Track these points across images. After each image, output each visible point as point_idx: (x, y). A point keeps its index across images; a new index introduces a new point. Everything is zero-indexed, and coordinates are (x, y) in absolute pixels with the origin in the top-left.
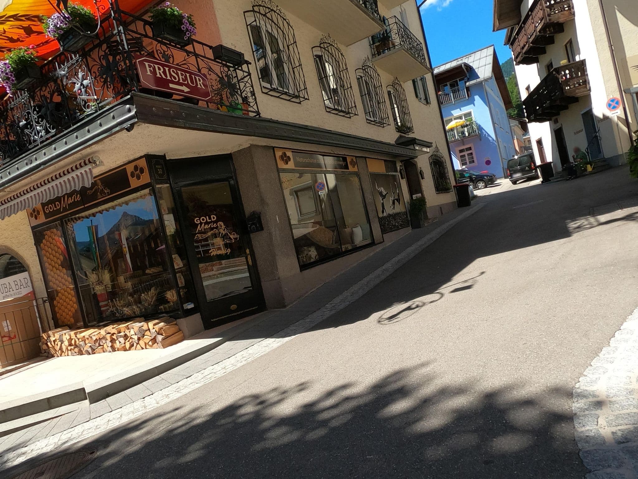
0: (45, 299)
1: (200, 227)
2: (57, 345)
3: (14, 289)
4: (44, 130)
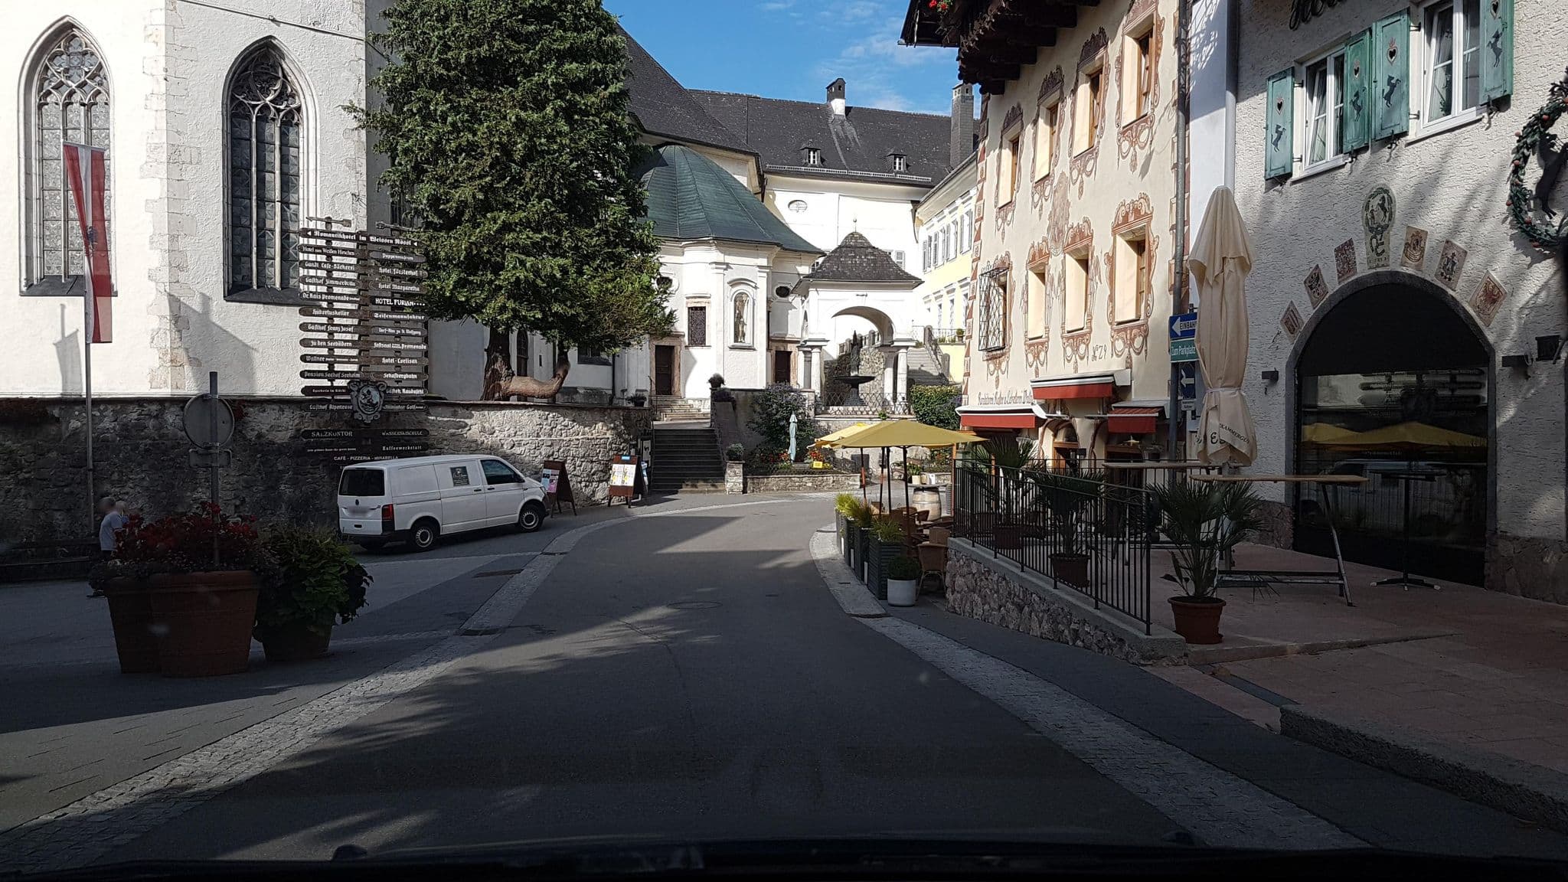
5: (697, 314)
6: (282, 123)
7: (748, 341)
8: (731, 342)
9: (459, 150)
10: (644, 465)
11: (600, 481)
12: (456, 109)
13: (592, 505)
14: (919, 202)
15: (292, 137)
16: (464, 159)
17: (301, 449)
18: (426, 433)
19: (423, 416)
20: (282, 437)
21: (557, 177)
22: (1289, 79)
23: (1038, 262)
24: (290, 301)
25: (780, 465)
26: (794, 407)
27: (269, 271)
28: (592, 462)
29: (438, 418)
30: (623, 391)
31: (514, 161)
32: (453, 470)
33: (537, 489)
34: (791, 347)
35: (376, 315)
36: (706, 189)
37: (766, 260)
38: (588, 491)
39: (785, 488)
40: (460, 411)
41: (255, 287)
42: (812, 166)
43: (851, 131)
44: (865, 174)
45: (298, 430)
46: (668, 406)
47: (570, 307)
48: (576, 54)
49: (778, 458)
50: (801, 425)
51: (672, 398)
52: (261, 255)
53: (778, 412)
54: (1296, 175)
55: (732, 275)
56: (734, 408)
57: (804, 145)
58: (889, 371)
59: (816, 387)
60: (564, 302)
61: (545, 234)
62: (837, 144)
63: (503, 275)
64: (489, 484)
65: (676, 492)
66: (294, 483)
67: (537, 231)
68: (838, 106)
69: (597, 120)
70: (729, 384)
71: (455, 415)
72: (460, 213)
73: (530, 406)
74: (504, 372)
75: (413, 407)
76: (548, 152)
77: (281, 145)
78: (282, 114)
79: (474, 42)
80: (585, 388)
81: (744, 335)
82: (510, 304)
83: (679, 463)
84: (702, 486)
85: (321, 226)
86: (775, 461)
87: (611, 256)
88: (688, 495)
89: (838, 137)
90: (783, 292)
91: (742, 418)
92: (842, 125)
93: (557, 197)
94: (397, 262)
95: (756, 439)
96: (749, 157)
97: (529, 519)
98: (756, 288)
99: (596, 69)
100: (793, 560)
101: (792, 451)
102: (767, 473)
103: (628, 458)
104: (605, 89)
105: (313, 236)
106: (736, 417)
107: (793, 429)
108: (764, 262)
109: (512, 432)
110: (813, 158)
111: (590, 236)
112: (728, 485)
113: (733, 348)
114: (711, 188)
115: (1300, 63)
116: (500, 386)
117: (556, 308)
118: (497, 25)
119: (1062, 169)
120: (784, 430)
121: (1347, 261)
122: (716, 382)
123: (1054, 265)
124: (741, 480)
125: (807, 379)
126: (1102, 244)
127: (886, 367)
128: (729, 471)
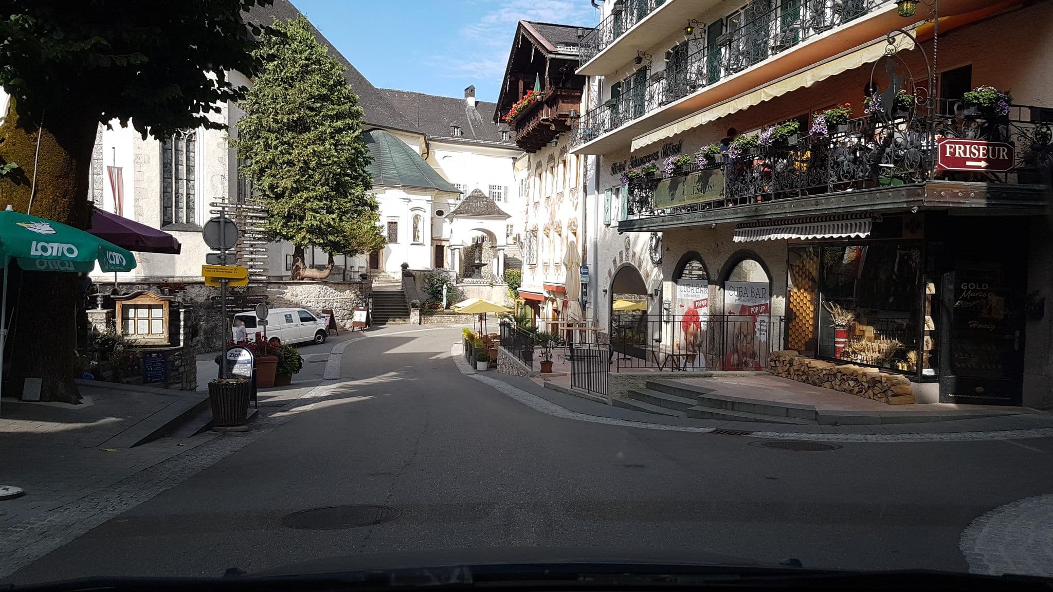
0: (782, 318)
1: (966, 293)
2: (786, 365)
3: (749, 295)
4: (836, 175)
5: (393, 226)
6: (187, 140)
7: (421, 241)
8: (412, 242)
9: (284, 163)
10: (370, 311)
11: (348, 319)
12: (283, 144)
13: (345, 331)
14: (516, 158)
15: (191, 147)
16: (286, 168)
17: (212, 306)
18: (267, 297)
19: (265, 288)
20: (201, 300)
21: (331, 176)
22: (610, 192)
23: (546, 231)
24: (191, 229)
25: (438, 310)
26: (445, 280)
27: (180, 214)
28: (344, 310)
29: (272, 289)
30: (351, 267)
31: (310, 169)
32: (286, 316)
33: (322, 324)
34: (444, 243)
35: (245, 242)
36: (397, 157)
38: (342, 324)
39: (441, 322)
40: (281, 286)
41: (174, 223)
42: (456, 137)
43: (479, 116)
44: (486, 142)
45: (209, 297)
46: (377, 276)
47: (337, 237)
48: (339, 116)
49: (437, 307)
50: (449, 289)
51: (379, 271)
52: (177, 207)
53: (437, 283)
54: (612, 225)
55: (412, 205)
56: (414, 280)
57: (451, 125)
58: (496, 260)
59: (457, 269)
60: (334, 235)
61: (325, 202)
62: (470, 123)
63: (305, 222)
64: (302, 321)
65: (385, 324)
66: (207, 321)
67: (321, 200)
68: (471, 101)
69: (350, 148)
70: (411, 268)
71: (279, 288)
72: (284, 193)
73: (315, 283)
74: (302, 266)
75: (261, 285)
76: (327, 165)
77: (187, 151)
78: (187, 136)
79: (291, 112)
81: (418, 237)
82: (308, 236)
83: (386, 309)
84: (398, 320)
85: (220, 201)
86: (435, 308)
87: (355, 211)
88: (391, 326)
89: (471, 119)
90: (440, 213)
91: (419, 286)
92: (473, 112)
93: (331, 185)
94: (255, 216)
95: (426, 296)
96: (420, 136)
97: (319, 338)
98: (425, 212)
99: (349, 124)
100: (443, 356)
101: (444, 303)
102: (432, 314)
103: (362, 308)
104: (353, 133)
105: (217, 206)
106: (415, 284)
107: (445, 292)
108: (429, 198)
109: (306, 296)
110: (457, 132)
111: (345, 202)
112: (412, 321)
113: (412, 244)
114: (400, 156)
115: (614, 187)
116: (300, 273)
117: (330, 238)
118: (301, 104)
119: (554, 196)
120: (440, 292)
121: (621, 257)
122: (405, 266)
123: (551, 235)
124: (418, 318)
125: (453, 264)
126: (565, 232)
127: (494, 257)
128: (412, 313)
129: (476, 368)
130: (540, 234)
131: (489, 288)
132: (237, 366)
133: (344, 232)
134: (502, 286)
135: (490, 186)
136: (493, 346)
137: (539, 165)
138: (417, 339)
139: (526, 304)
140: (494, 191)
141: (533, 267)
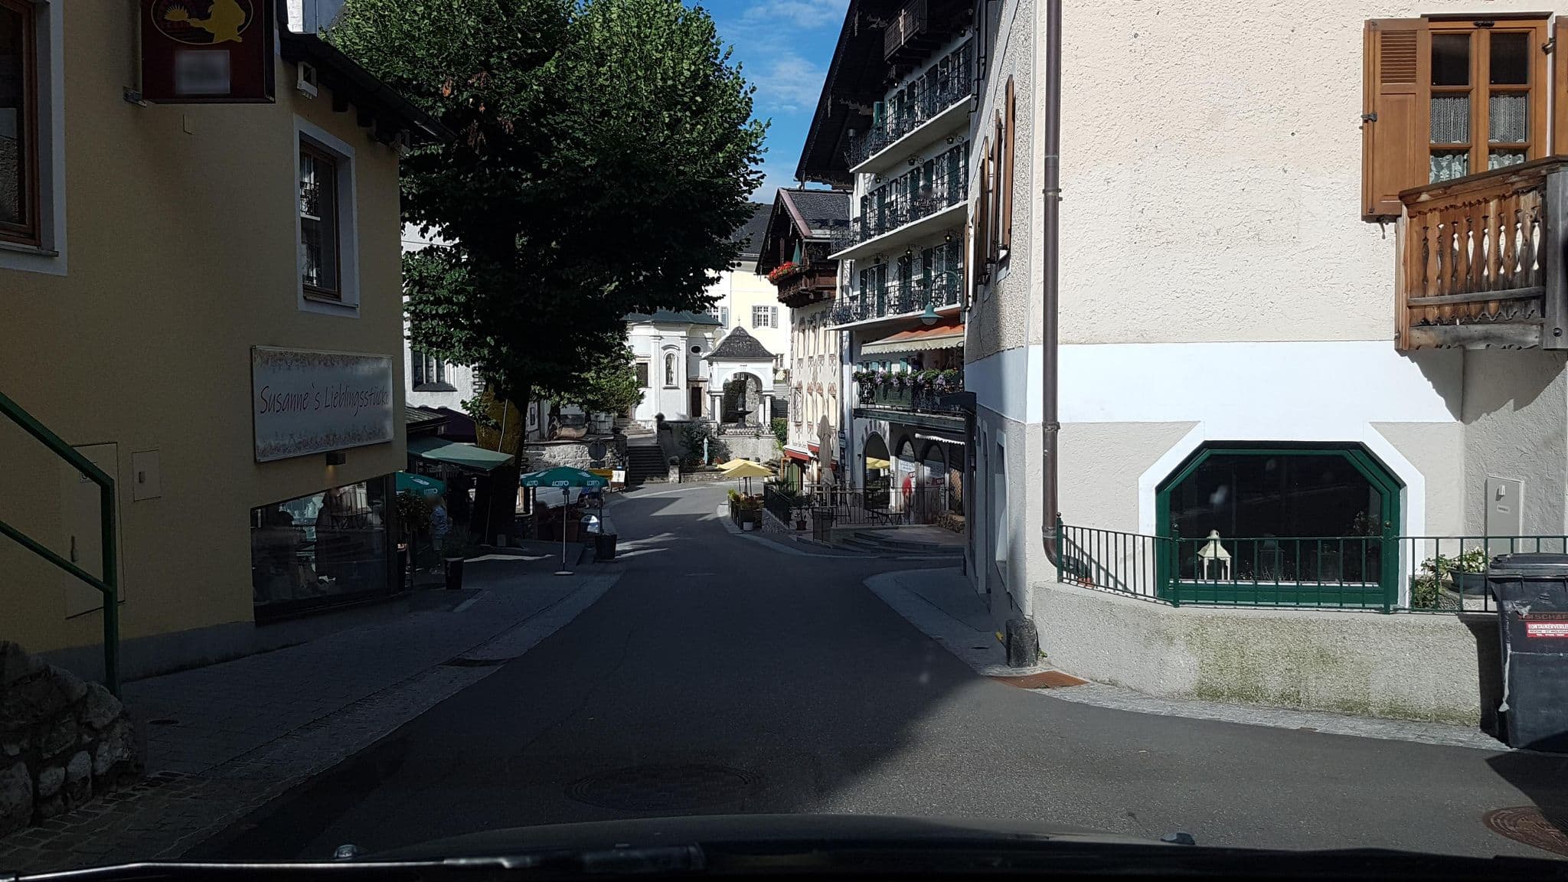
5: (643, 367)
7: (675, 383)
8: (664, 384)
10: (628, 470)
23: (810, 390)
24: (442, 389)
25: (699, 467)
26: (705, 434)
27: (430, 374)
34: (701, 385)
37: (685, 332)
39: (702, 480)
40: (540, 447)
41: (425, 382)
46: (626, 426)
49: (697, 463)
50: (710, 443)
51: (626, 420)
52: (427, 366)
53: (697, 436)
55: (664, 343)
56: (671, 432)
58: (762, 406)
59: (718, 419)
65: (642, 484)
70: (666, 419)
71: (538, 449)
73: (572, 443)
74: (558, 426)
80: (572, 415)
81: (672, 379)
83: (641, 467)
84: (656, 479)
86: (696, 465)
88: (650, 485)
90: (696, 350)
91: (677, 439)
95: (685, 452)
98: (679, 350)
100: (710, 517)
101: (705, 458)
102: (692, 471)
103: (620, 467)
106: (673, 436)
107: (706, 446)
108: (684, 333)
109: (564, 457)
112: (671, 479)
113: (665, 388)
116: (556, 433)
117: (589, 397)
119: (816, 357)
120: (701, 447)
121: (871, 426)
122: (660, 417)
123: (814, 393)
124: (678, 476)
125: (712, 409)
126: (825, 393)
127: (760, 403)
128: (671, 471)
129: (742, 528)
130: (804, 391)
131: (754, 440)
132: (589, 526)
133: (603, 390)
134: (769, 437)
135: (754, 308)
136: (758, 508)
137: (802, 322)
138: (680, 501)
139: (792, 462)
140: (760, 313)
141: (798, 425)
